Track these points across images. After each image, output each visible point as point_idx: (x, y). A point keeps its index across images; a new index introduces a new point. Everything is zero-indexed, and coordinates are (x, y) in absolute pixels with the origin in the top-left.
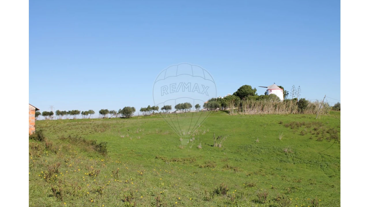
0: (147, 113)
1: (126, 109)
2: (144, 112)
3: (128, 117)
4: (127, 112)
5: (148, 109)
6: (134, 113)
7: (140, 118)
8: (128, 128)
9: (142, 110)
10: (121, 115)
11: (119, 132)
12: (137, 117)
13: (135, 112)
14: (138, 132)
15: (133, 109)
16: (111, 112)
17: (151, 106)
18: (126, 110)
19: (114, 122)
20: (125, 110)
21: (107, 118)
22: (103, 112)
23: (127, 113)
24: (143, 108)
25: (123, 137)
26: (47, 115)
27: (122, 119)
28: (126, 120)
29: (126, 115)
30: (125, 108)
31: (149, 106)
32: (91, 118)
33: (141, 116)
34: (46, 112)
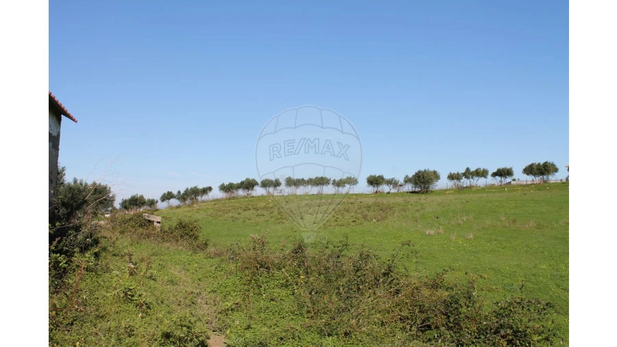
0: (465, 182)
1: (420, 174)
2: (455, 181)
3: (426, 191)
4: (423, 181)
5: (468, 174)
6: (437, 183)
7: (450, 194)
8: (434, 212)
9: (451, 177)
10: (409, 187)
11: (416, 221)
12: (443, 192)
13: (439, 181)
14: (461, 222)
15: (436, 176)
16: (389, 182)
17: (473, 169)
18: (421, 177)
19: (399, 200)
20: (419, 177)
21: (382, 193)
22: (374, 181)
23: (424, 183)
24: (454, 174)
25: (432, 232)
26: (269, 187)
27: (413, 194)
28: (423, 197)
29: (421, 186)
30: (419, 172)
31: (468, 169)
32: (351, 192)
33: (452, 189)
34: (267, 180)
